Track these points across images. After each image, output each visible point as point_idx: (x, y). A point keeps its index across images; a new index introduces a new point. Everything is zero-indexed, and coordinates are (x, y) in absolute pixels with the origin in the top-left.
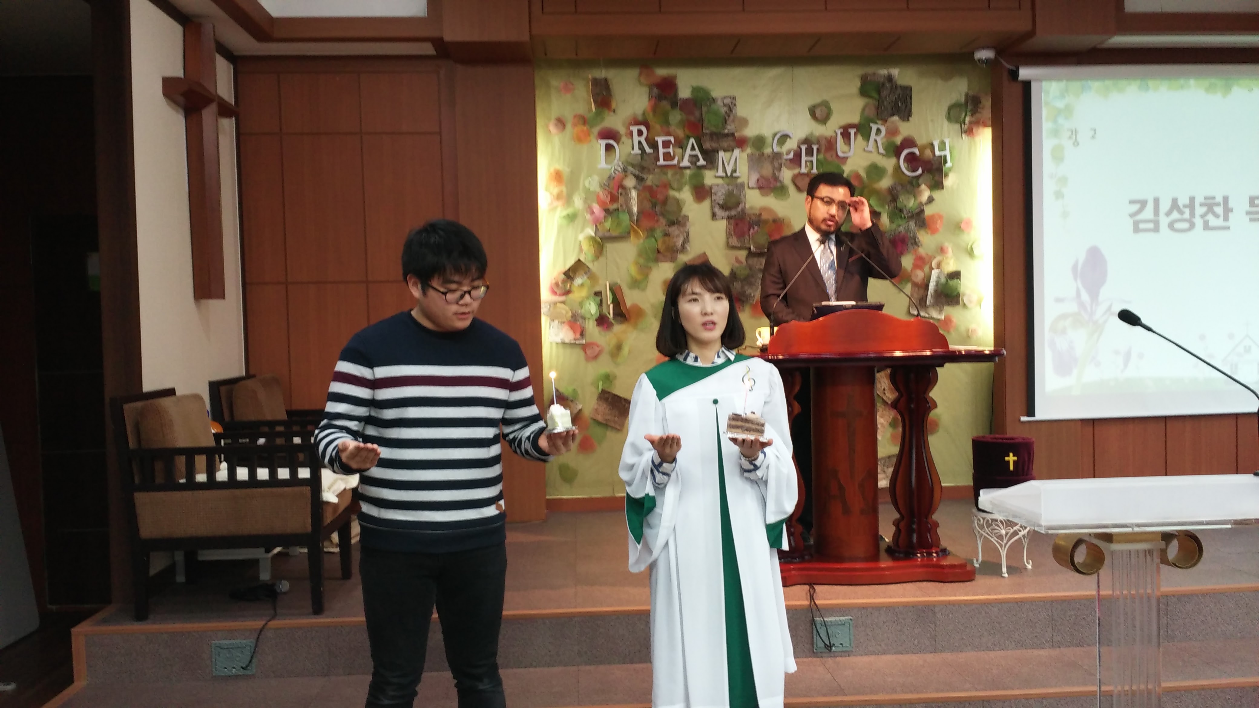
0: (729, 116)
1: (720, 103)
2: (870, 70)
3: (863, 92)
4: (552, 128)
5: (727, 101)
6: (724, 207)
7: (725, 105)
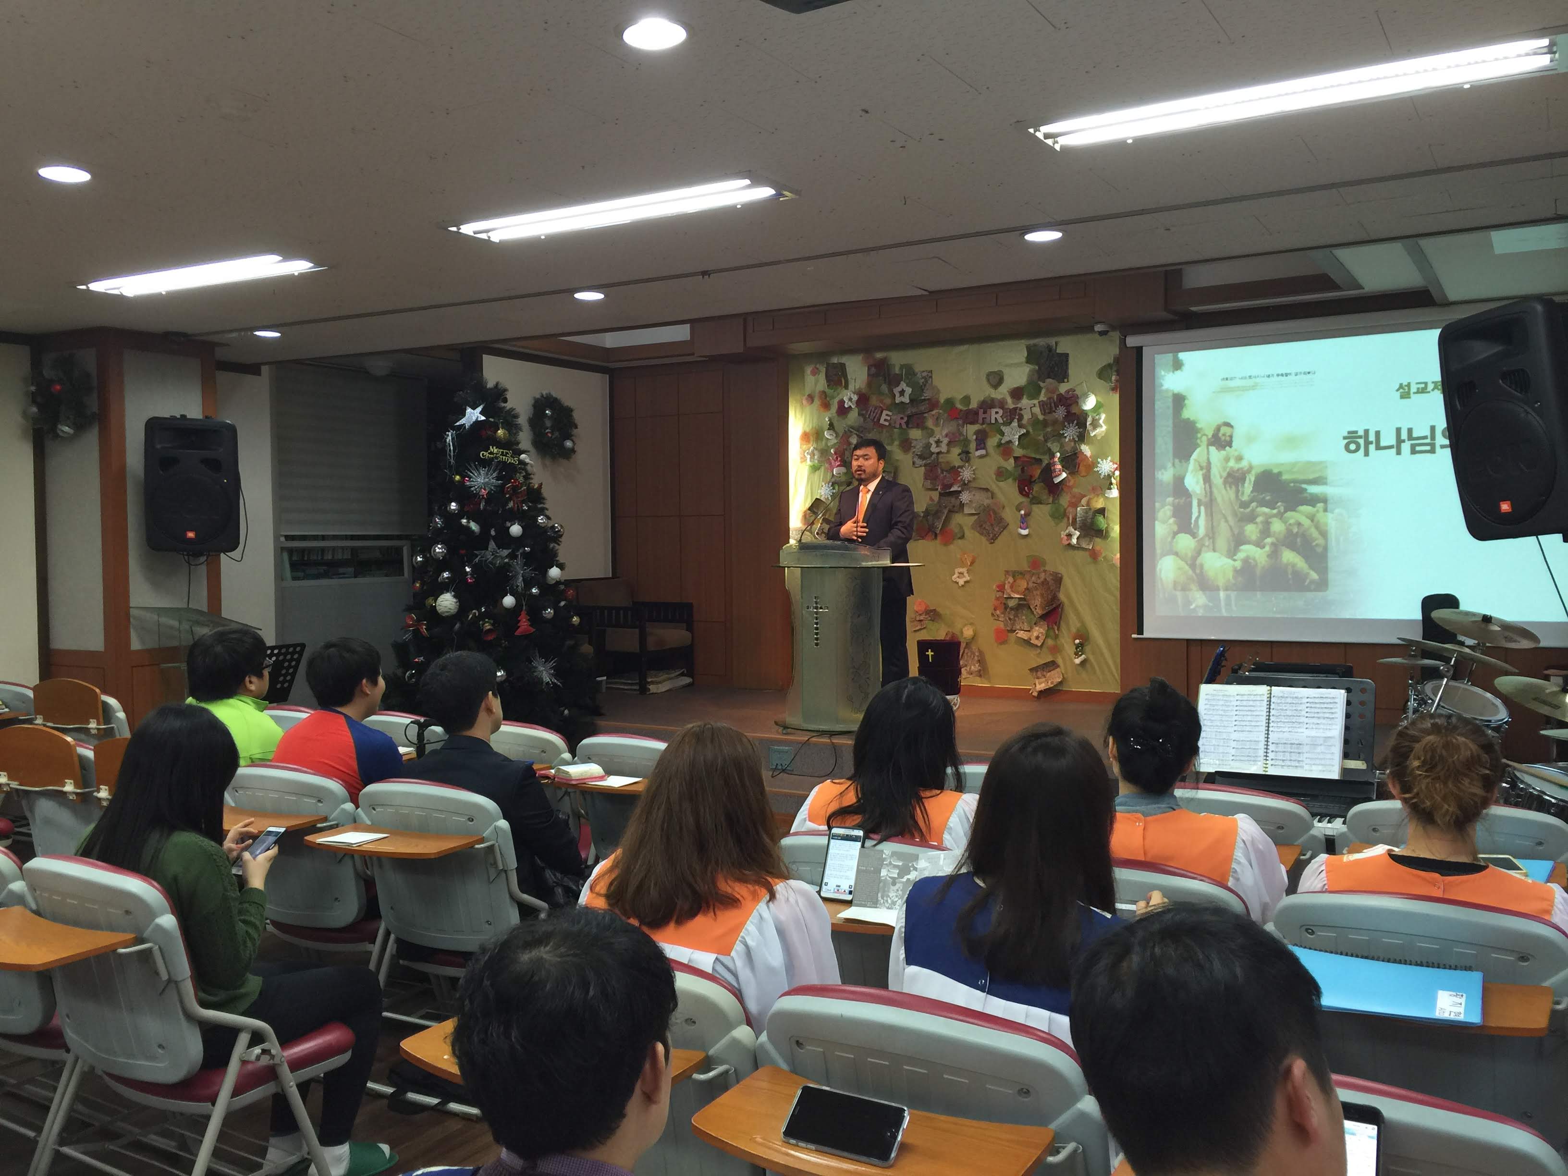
0: (925, 385)
1: (919, 375)
2: (1032, 342)
3: (1029, 361)
4: (804, 402)
5: (925, 374)
6: (921, 457)
7: (923, 378)
